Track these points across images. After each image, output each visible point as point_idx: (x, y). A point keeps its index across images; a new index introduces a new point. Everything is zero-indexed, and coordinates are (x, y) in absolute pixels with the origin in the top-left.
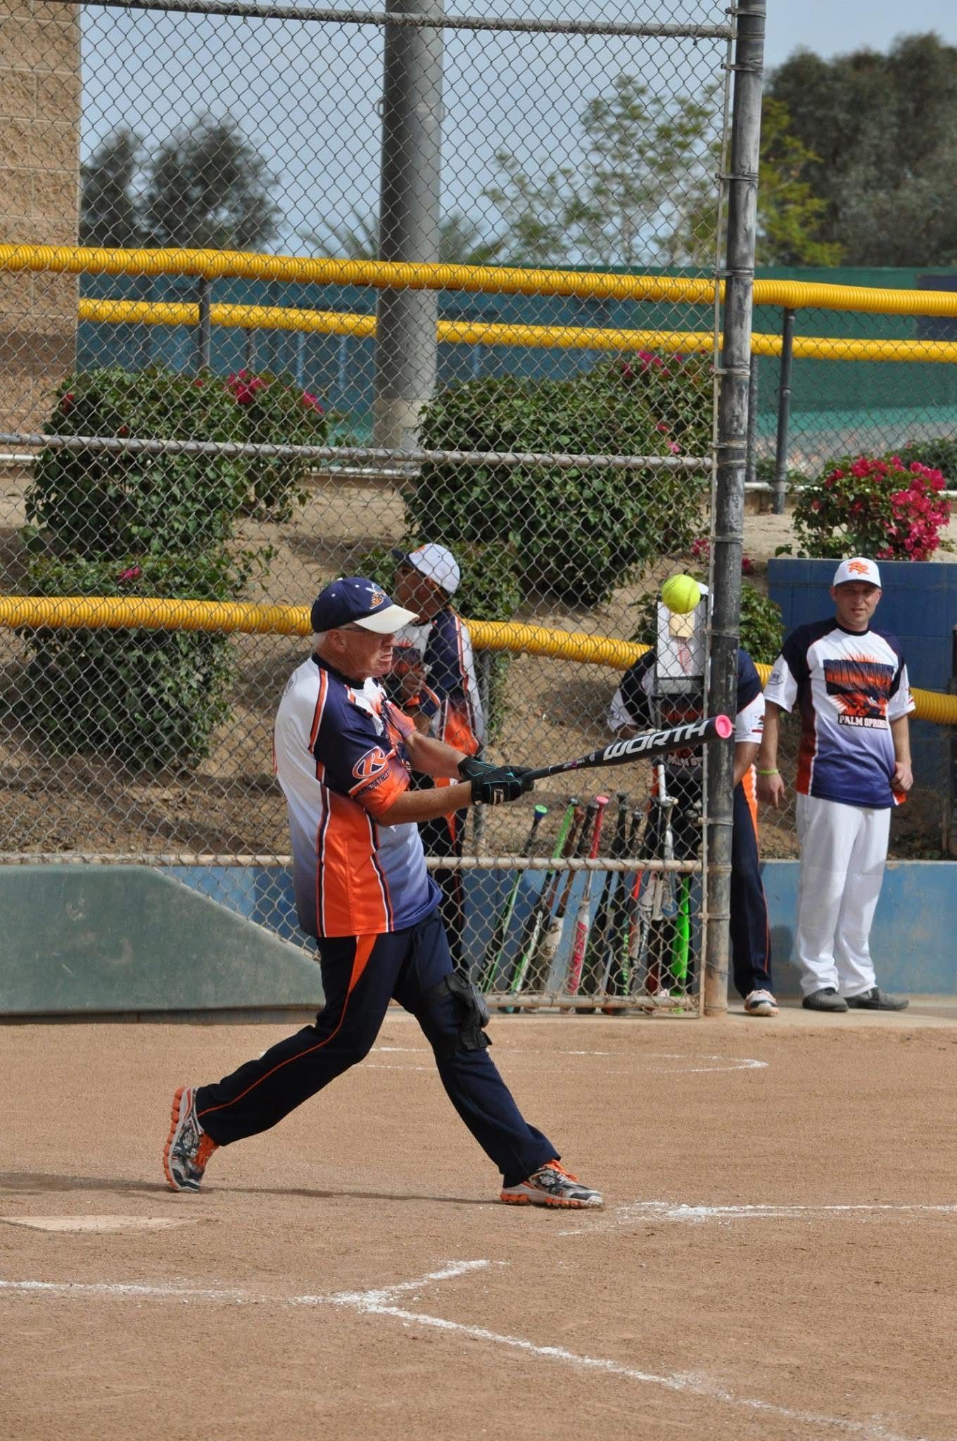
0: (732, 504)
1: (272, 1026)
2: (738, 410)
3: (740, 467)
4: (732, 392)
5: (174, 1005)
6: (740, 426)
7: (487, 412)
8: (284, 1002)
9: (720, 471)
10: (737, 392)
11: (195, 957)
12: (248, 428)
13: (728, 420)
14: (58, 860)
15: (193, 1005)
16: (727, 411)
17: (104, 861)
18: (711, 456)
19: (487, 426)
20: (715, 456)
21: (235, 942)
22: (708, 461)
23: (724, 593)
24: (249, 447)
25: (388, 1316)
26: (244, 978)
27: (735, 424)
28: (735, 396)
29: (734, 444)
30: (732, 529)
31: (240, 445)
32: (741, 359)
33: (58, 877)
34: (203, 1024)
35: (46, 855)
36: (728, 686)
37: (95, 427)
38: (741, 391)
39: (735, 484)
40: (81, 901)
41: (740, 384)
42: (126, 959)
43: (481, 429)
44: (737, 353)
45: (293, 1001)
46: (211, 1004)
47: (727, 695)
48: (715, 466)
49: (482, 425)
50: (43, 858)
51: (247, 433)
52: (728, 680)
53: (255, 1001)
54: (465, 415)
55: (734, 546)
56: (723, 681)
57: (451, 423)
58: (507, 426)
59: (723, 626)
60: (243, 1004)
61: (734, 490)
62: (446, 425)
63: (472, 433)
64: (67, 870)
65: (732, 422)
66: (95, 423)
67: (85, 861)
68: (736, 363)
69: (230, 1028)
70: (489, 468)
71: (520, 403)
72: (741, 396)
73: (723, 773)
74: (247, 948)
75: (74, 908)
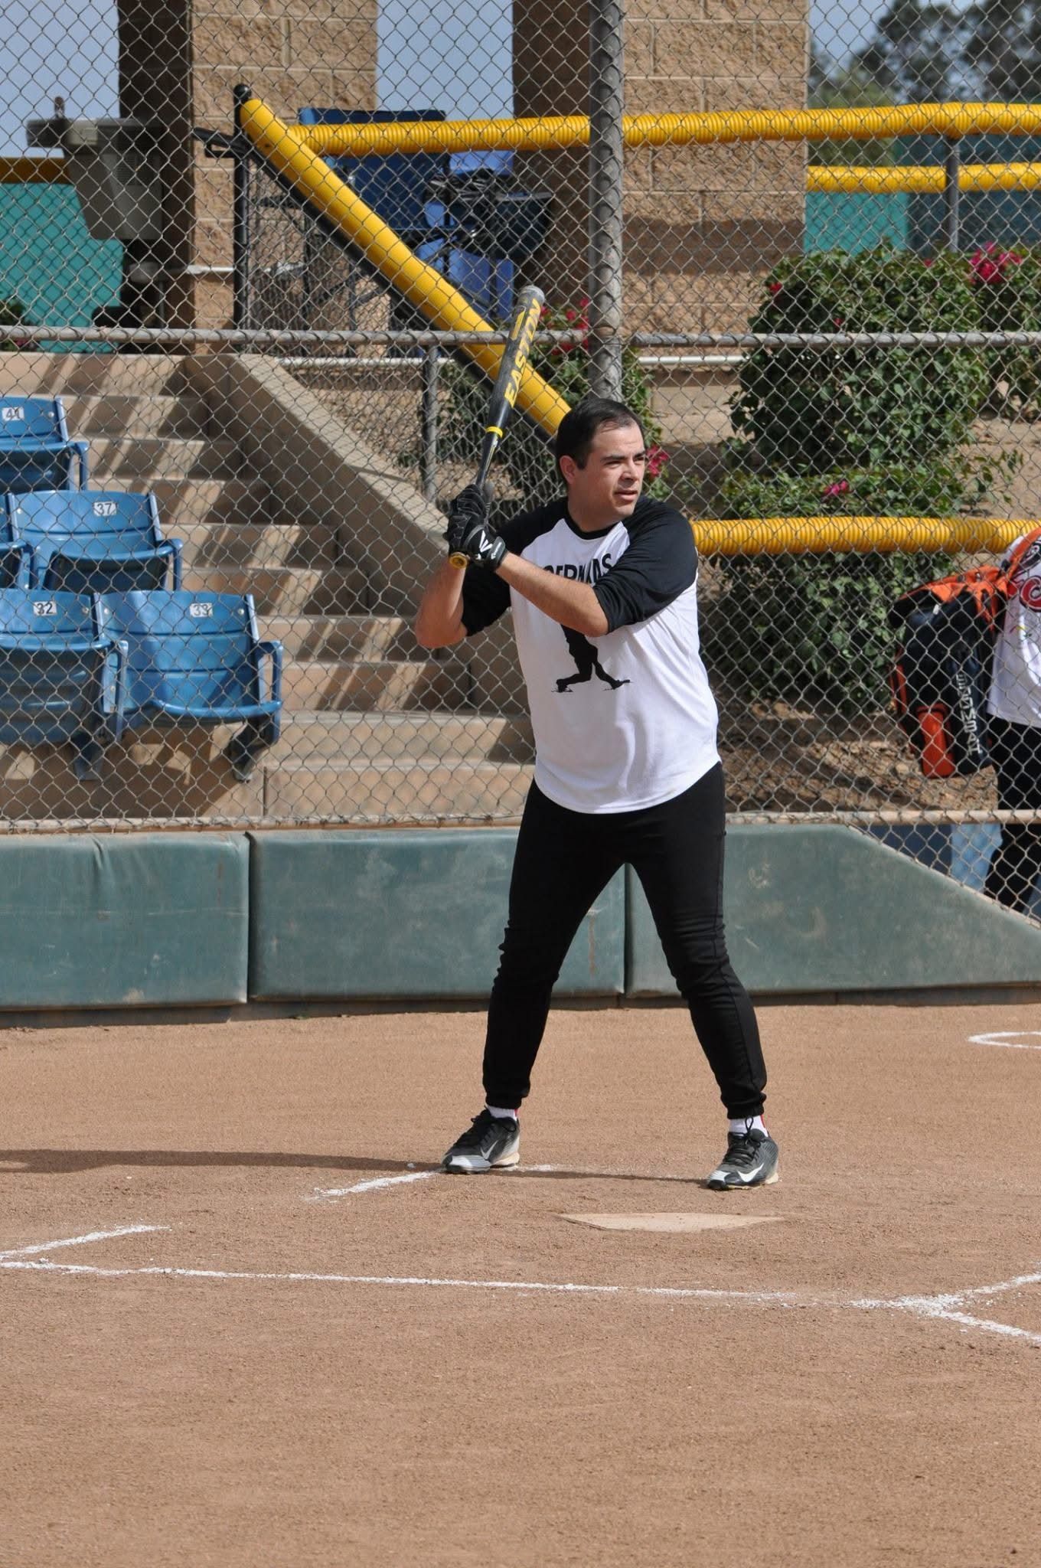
1: (992, 1007)
5: (877, 984)
8: (1005, 979)
11: (898, 928)
14: (739, 820)
15: (898, 983)
21: (946, 911)
26: (957, 952)
33: (739, 839)
34: (911, 1006)
40: (766, 867)
42: (818, 933)
45: (1016, 978)
46: (920, 982)
53: (971, 978)
60: (957, 981)
64: (748, 831)
67: (770, 821)
69: (943, 1009)
74: (960, 917)
75: (757, 875)
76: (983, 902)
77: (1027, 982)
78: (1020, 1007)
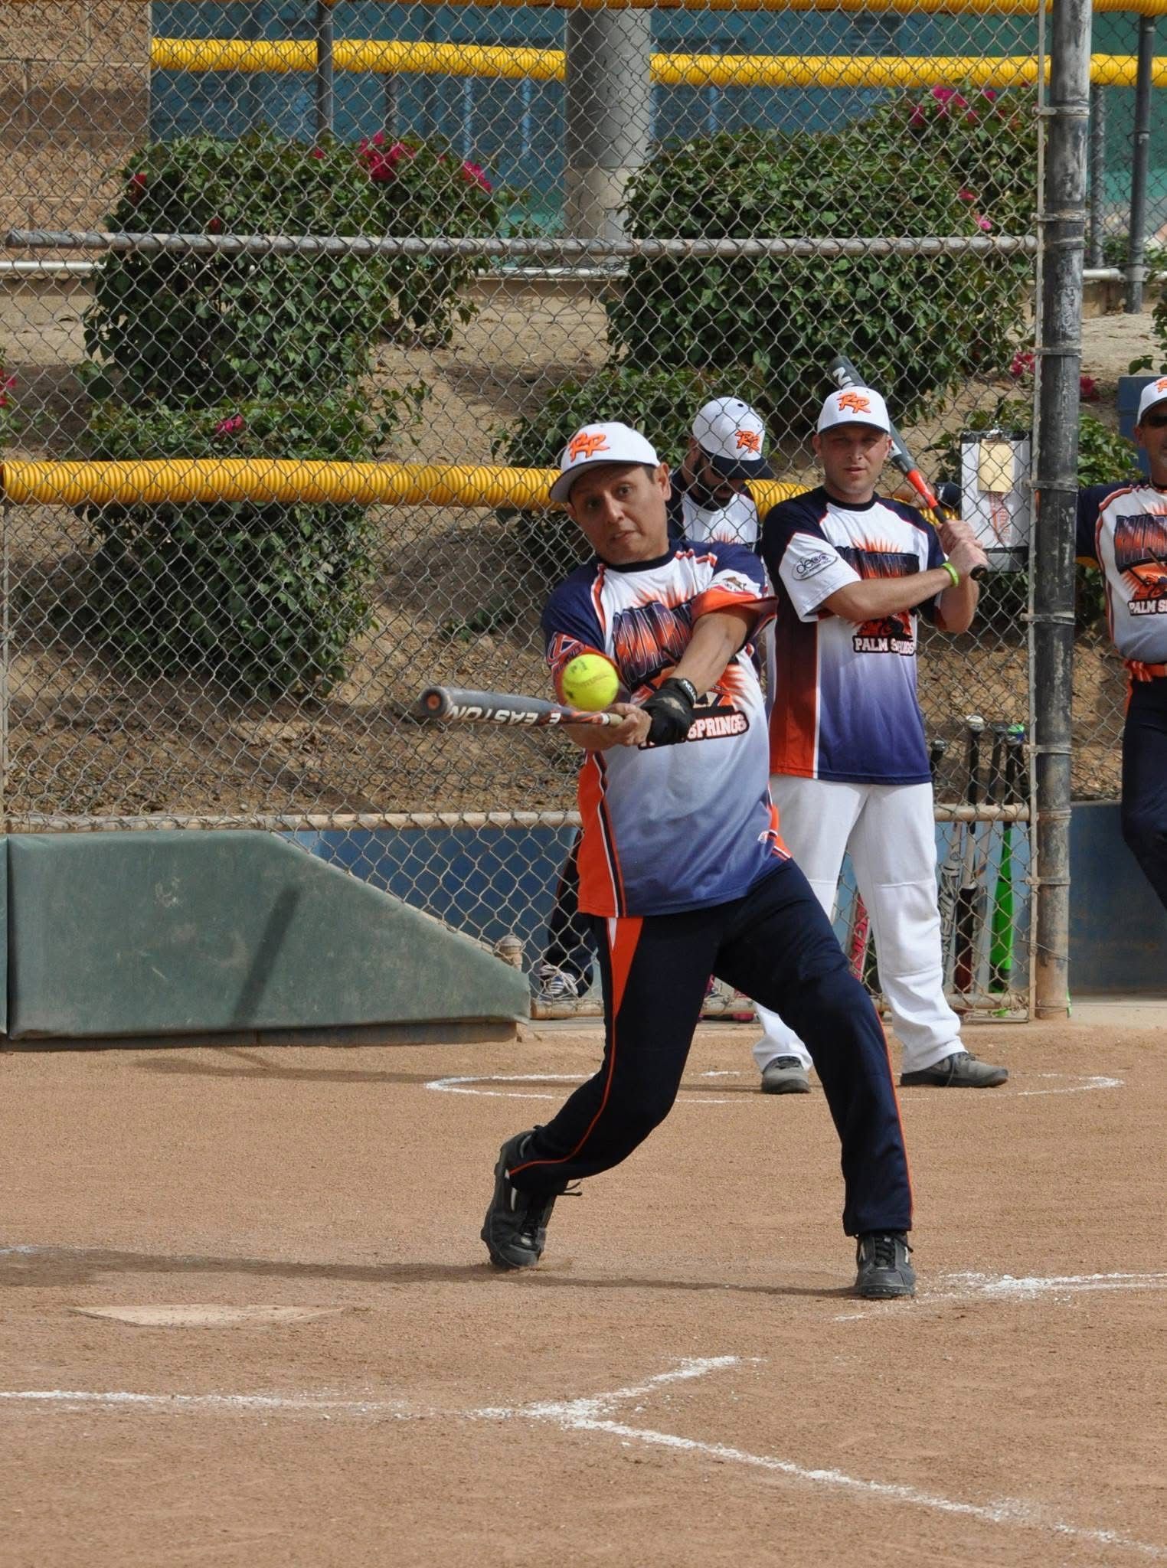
0: (1065, 300)
1: (440, 1047)
2: (1072, 166)
3: (1077, 247)
4: (1063, 140)
5: (306, 1021)
6: (1076, 188)
7: (720, 182)
8: (454, 1014)
9: (1048, 256)
10: (1070, 139)
11: (331, 954)
13: (1058, 179)
14: (141, 825)
15: (330, 1020)
16: (1057, 168)
17: (205, 825)
18: (1034, 234)
19: (721, 201)
20: (1040, 232)
21: (386, 933)
22: (1031, 241)
23: (1055, 429)
24: (389, 242)
25: (601, 1434)
26: (400, 983)
27: (1069, 186)
28: (1069, 146)
29: (1068, 215)
30: (1066, 337)
31: (376, 240)
32: (1075, 91)
33: (143, 848)
34: (346, 1046)
35: (125, 819)
36: (1062, 559)
37: (175, 219)
38: (1077, 138)
39: (1069, 272)
40: (175, 883)
41: (1074, 128)
42: (238, 959)
43: (712, 206)
44: (1070, 84)
45: (467, 1012)
46: (357, 1019)
47: (1061, 571)
48: (1041, 247)
49: (714, 200)
50: (121, 822)
51: (386, 224)
52: (1062, 551)
53: (415, 1013)
54: (690, 188)
55: (1068, 360)
56: (1056, 553)
57: (669, 200)
58: (748, 201)
59: (1055, 476)
60: (400, 1017)
61: (1068, 280)
62: (662, 202)
63: (699, 213)
64: (153, 838)
65: (1064, 183)
66: (175, 212)
67: (179, 826)
68: (1070, 98)
69: (383, 1050)
70: (723, 261)
71: (765, 167)
72: (1076, 146)
73: (1057, 682)
74: (403, 941)
75: (166, 890)
76: (429, 922)
77: (480, 1017)
78: (471, 1046)
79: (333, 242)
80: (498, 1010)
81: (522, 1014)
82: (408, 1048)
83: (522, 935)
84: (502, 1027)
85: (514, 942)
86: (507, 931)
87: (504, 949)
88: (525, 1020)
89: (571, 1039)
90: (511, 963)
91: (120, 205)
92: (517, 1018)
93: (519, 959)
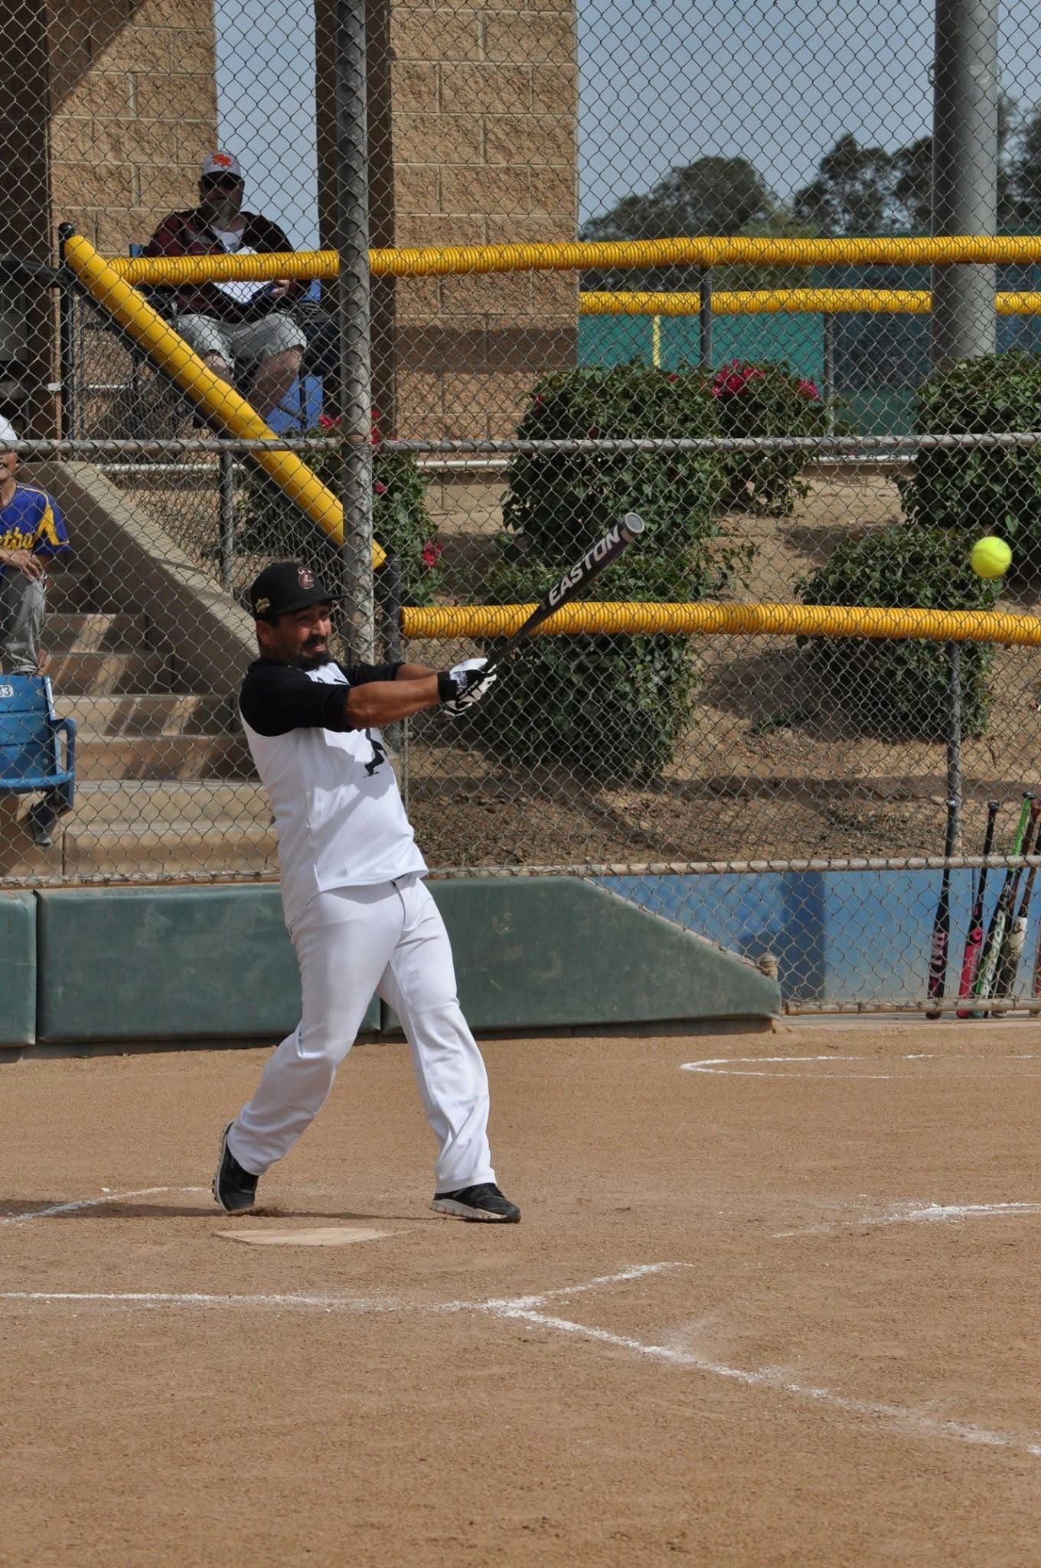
1: (711, 1037)
5: (607, 1019)
7: (982, 392)
8: (723, 1012)
11: (627, 968)
12: (728, 422)
14: (485, 873)
15: (628, 1018)
17: (532, 873)
19: (980, 406)
21: (669, 952)
24: (728, 441)
26: (680, 989)
31: (720, 441)
33: (482, 890)
34: (640, 1037)
35: (472, 869)
37: (566, 428)
40: (507, 915)
42: (555, 973)
43: (974, 409)
45: (732, 1011)
46: (647, 1017)
49: (975, 405)
50: (469, 872)
51: (727, 427)
53: (692, 1012)
54: (958, 395)
57: (943, 405)
58: (1001, 404)
60: (680, 1015)
62: (936, 408)
63: (966, 414)
64: (492, 883)
66: (567, 425)
67: (513, 874)
70: (982, 451)
71: (1017, 379)
74: (682, 957)
75: (500, 921)
76: (703, 944)
77: (742, 1015)
78: (737, 1037)
79: (685, 442)
80: (756, 1010)
81: (775, 1012)
82: (687, 1038)
83: (777, 953)
84: (761, 1023)
85: (771, 958)
86: (765, 950)
87: (764, 964)
88: (777, 1017)
89: (815, 1031)
90: (767, 974)
91: (527, 418)
92: (771, 1015)
93: (774, 971)
